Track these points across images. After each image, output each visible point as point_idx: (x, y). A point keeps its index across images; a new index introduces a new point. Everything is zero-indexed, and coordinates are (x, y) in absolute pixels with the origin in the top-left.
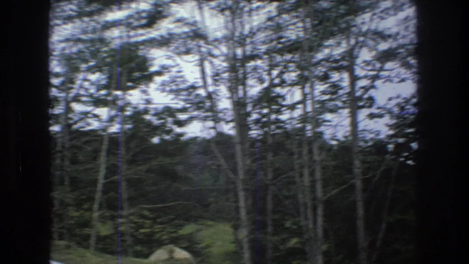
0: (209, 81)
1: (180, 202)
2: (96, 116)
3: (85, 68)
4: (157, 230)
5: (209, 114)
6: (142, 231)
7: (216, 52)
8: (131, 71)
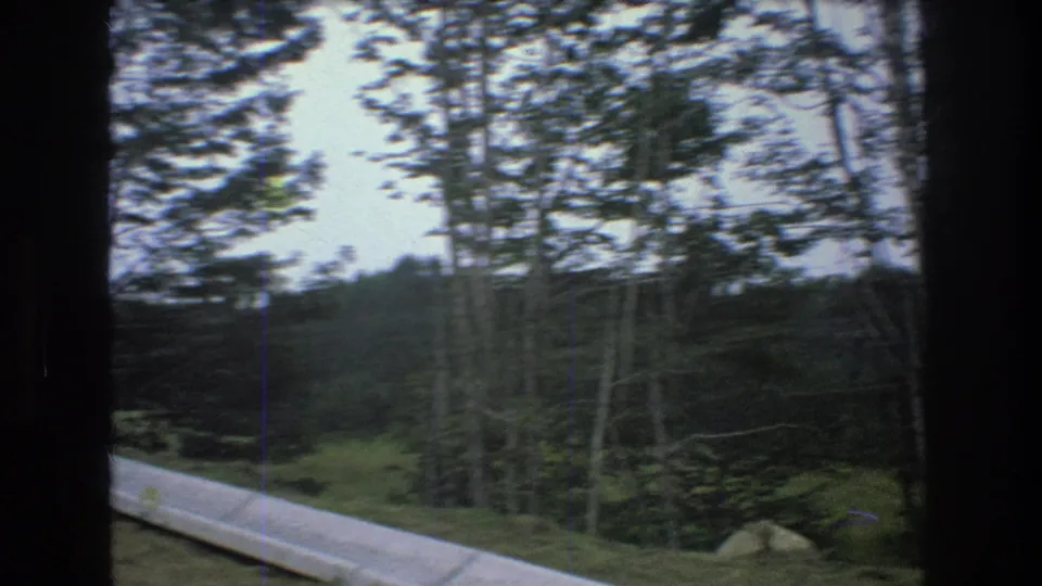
0: (852, 148)
1: (783, 425)
2: (605, 239)
3: (576, 134)
4: (728, 489)
5: (855, 223)
6: (699, 490)
7: (864, 81)
8: (676, 137)
